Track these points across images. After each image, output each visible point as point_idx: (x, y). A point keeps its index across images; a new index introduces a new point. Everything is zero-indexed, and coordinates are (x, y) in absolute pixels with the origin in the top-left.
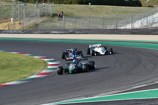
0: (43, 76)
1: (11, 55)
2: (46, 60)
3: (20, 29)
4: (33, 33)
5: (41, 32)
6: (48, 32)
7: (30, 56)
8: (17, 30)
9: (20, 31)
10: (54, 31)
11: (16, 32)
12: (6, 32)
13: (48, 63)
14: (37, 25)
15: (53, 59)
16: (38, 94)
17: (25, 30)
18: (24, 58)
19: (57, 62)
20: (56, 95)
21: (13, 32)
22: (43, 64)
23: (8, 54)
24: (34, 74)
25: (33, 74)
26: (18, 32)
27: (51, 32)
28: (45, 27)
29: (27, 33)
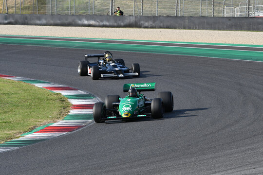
0: (57, 134)
2: (64, 93)
4: (32, 22)
5: (52, 22)
6: (70, 20)
7: (22, 83)
10: (87, 20)
13: (70, 101)
14: (42, 4)
15: (82, 92)
17: (12, 15)
18: (7, 88)
19: (94, 99)
22: (58, 104)
24: (35, 130)
25: (30, 130)
27: (80, 22)
28: (63, 8)
29: (16, 23)
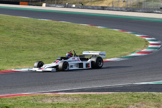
0: (143, 54)
1: (113, 32)
2: (147, 39)
3: (124, 7)
4: (136, 11)
5: (144, 11)
6: (151, 11)
7: (131, 34)
8: (121, 8)
9: (124, 9)
10: (158, 11)
11: (119, 9)
12: (110, 9)
13: (149, 42)
14: (141, 4)
15: (153, 39)
16: (137, 72)
17: (129, 8)
18: (125, 36)
19: (158, 42)
20: (155, 74)
21: (117, 9)
22: (144, 43)
23: (110, 31)
24: (135, 52)
25: (133, 52)
26: (122, 9)
27: (155, 12)
28: (148, 6)
29: (130, 11)
